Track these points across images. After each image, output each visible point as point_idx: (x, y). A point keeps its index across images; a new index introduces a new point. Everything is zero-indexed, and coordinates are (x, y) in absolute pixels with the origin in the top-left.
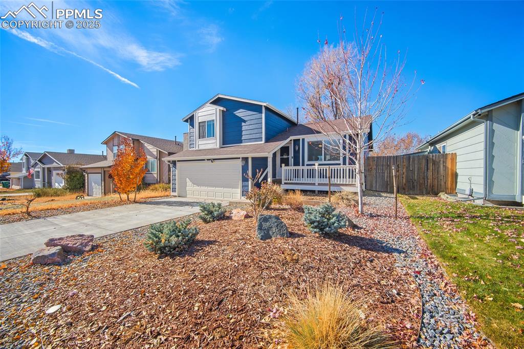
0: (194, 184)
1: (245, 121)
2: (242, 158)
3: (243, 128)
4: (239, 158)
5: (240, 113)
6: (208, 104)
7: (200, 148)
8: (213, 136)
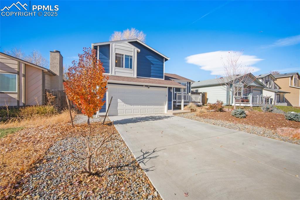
0: (126, 104)
1: (153, 64)
2: (168, 87)
3: (152, 68)
4: (167, 87)
5: (150, 58)
6: (126, 42)
7: (117, 74)
8: (131, 68)
